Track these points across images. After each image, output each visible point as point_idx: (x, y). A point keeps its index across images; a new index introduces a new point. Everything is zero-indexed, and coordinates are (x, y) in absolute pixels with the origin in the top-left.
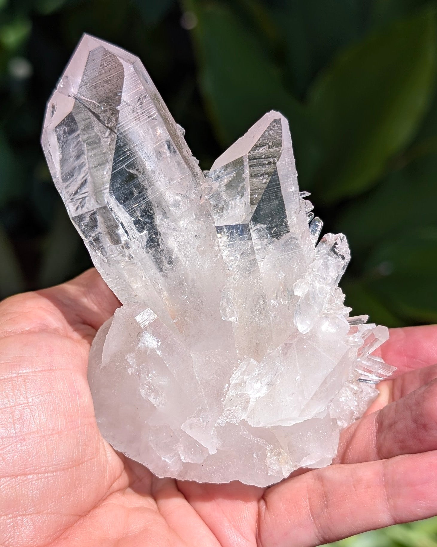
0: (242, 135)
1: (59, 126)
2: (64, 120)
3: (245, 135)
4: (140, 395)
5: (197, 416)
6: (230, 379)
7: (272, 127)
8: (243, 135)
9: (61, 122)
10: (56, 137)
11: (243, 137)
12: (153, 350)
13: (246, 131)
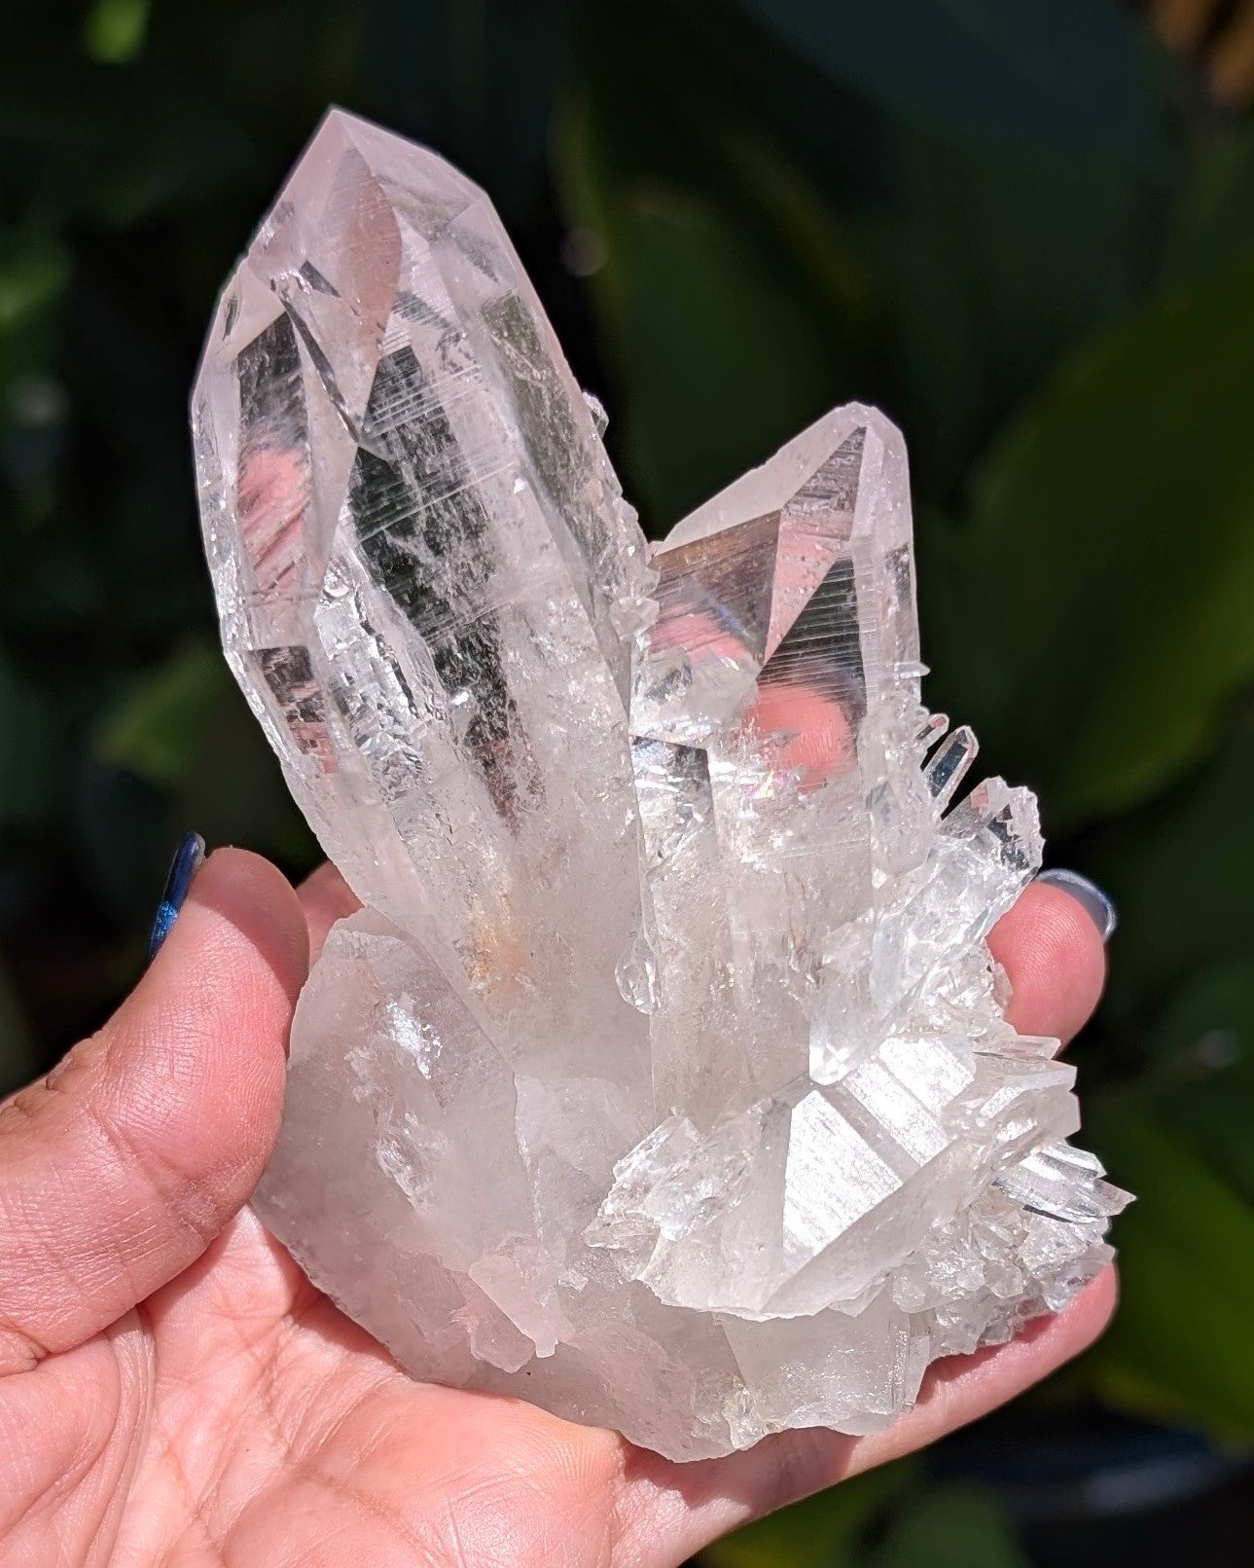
0: (759, 459)
1: (249, 350)
2: (264, 334)
3: (768, 462)
4: (376, 1164)
5: (509, 1250)
6: (615, 1169)
7: (852, 448)
8: (763, 462)
9: (256, 341)
10: (238, 382)
11: (761, 467)
12: (410, 1057)
13: (772, 452)
